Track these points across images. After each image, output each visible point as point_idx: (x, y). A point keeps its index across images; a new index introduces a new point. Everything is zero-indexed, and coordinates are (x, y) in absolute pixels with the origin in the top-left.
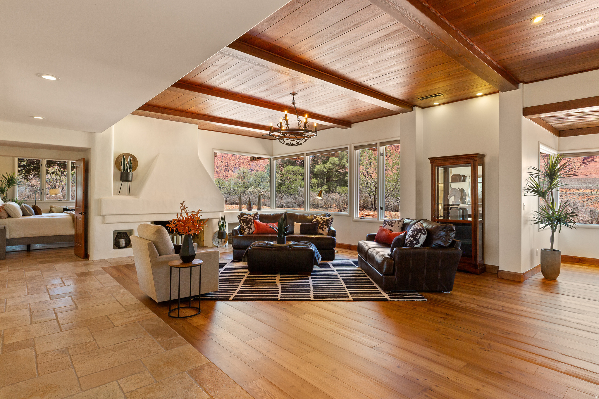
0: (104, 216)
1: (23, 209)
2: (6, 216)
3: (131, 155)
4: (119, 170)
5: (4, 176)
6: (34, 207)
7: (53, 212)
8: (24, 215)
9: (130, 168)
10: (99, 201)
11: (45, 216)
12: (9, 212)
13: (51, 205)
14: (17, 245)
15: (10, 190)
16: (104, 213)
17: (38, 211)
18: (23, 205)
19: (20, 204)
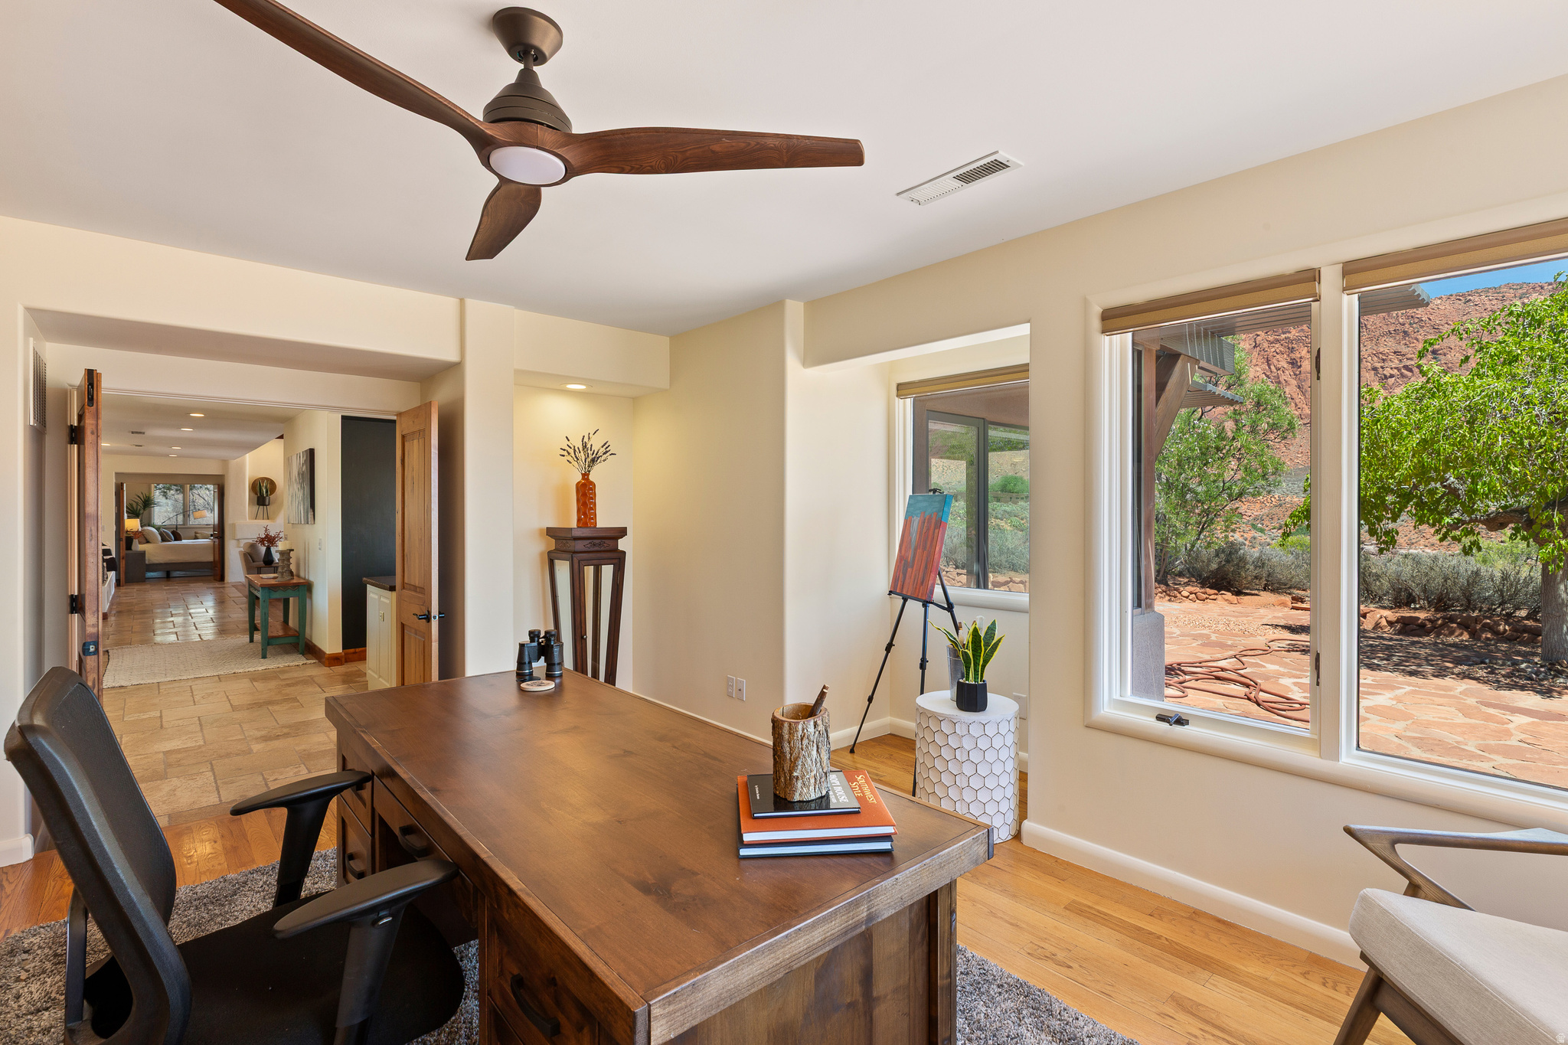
0: (238, 540)
1: (161, 534)
2: (145, 541)
3: (267, 479)
4: (256, 494)
5: (139, 497)
6: (173, 533)
7: (198, 539)
8: (164, 540)
9: (267, 492)
10: (234, 525)
11: (184, 542)
12: (148, 537)
13: (196, 530)
14: (155, 572)
15: (146, 512)
16: (238, 537)
17: (178, 537)
18: (162, 530)
19: (158, 529)
